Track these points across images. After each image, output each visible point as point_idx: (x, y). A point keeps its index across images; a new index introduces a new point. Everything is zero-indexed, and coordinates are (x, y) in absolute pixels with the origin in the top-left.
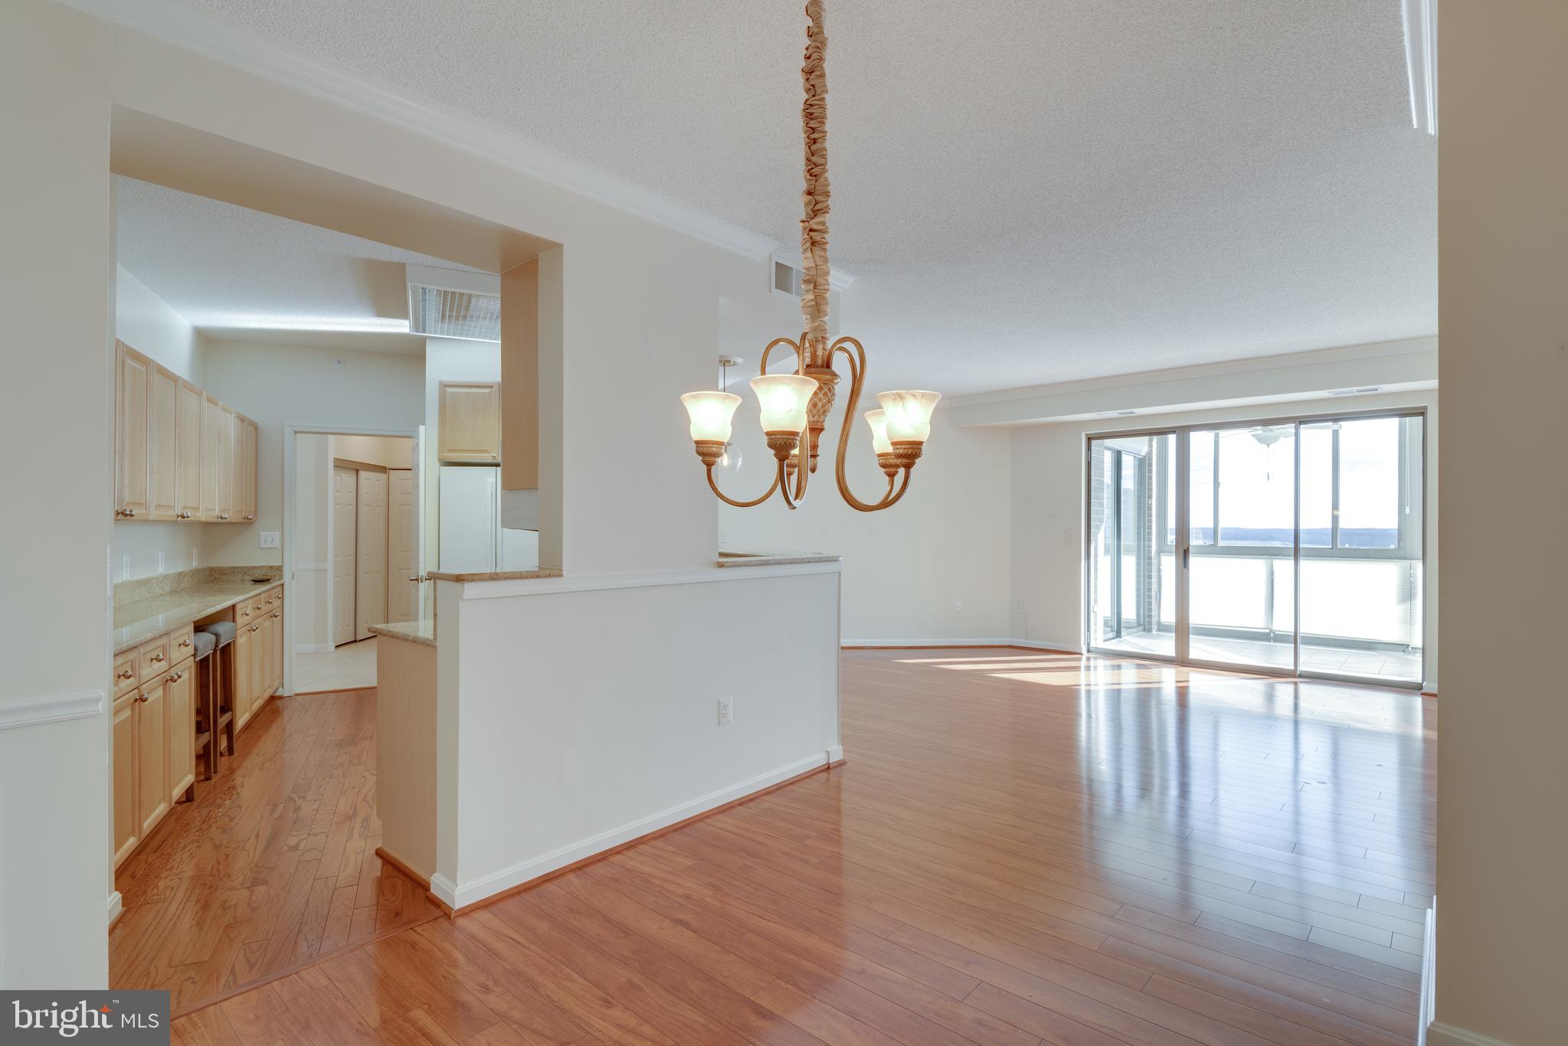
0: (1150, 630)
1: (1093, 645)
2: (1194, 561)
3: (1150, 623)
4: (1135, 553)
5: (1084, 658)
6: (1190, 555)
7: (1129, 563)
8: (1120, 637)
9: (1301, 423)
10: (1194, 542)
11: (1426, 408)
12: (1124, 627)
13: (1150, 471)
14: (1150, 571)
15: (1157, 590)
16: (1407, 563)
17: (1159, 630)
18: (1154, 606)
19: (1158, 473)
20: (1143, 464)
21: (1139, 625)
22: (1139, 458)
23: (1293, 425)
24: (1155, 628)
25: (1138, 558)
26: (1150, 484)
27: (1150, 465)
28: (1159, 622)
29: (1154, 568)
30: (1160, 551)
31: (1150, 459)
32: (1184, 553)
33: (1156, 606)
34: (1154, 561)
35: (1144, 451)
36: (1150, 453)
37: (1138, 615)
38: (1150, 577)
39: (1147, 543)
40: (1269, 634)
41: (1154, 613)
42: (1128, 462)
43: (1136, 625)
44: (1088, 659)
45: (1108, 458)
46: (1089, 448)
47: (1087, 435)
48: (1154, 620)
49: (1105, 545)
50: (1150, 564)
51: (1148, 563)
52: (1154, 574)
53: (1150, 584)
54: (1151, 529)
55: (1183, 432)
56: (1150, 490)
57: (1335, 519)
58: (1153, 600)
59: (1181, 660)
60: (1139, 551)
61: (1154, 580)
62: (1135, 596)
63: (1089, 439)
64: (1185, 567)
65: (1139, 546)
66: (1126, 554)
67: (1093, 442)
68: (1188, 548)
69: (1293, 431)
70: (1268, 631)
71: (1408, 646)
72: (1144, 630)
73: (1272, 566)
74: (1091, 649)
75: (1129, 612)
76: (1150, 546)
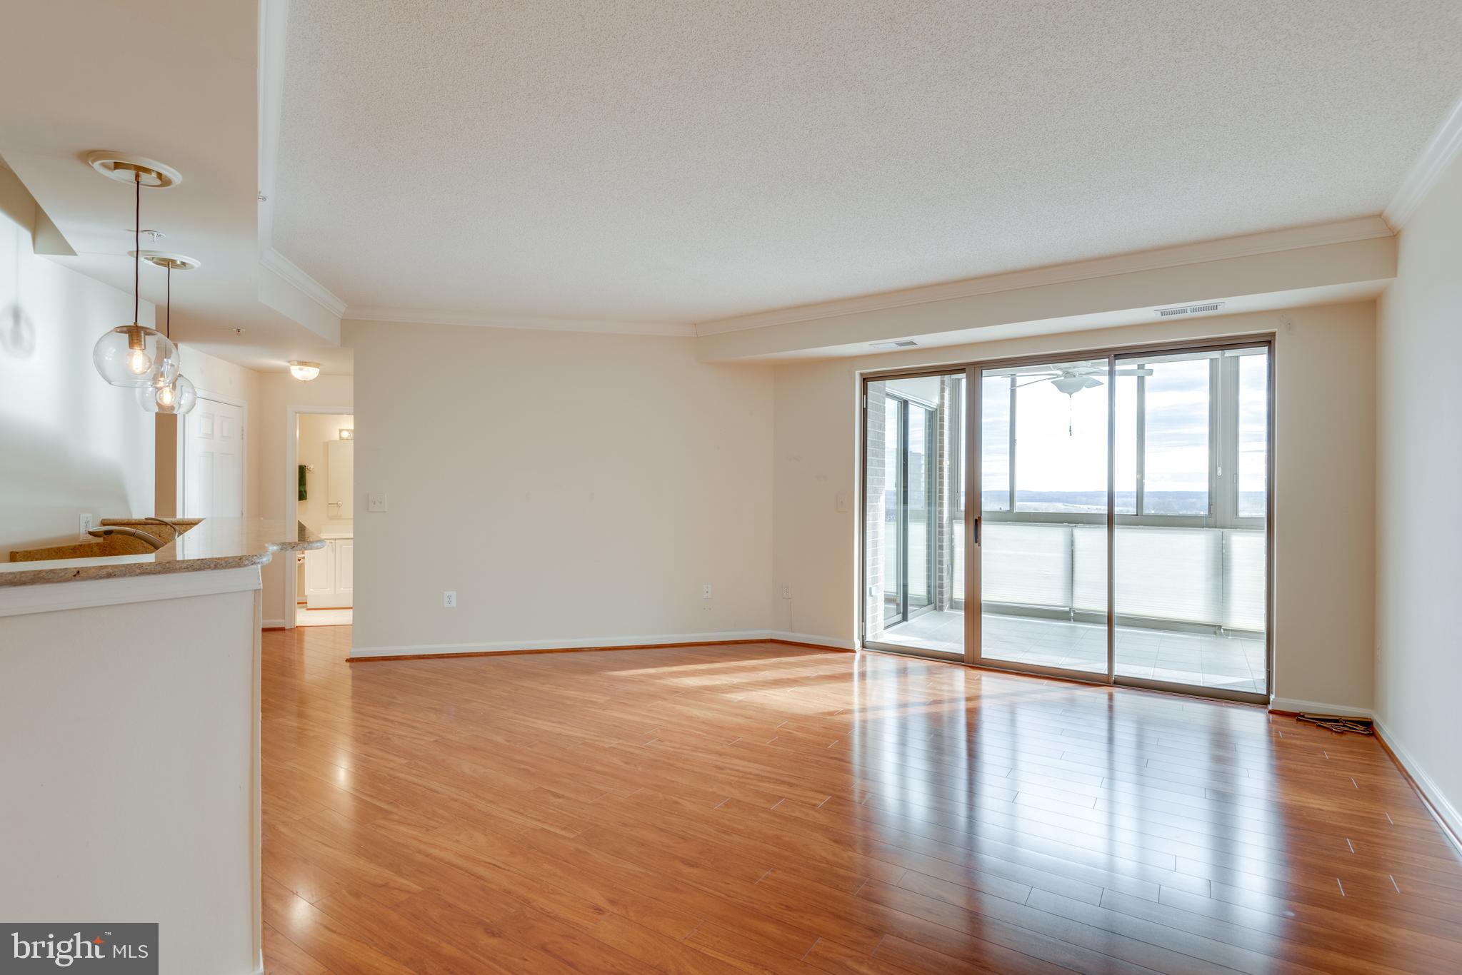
0: (941, 608)
1: (869, 638)
2: (987, 530)
3: (941, 601)
4: (926, 520)
5: (858, 656)
6: (983, 522)
7: (918, 532)
8: (907, 621)
9: (1117, 356)
10: (988, 506)
11: (1273, 334)
12: (912, 605)
13: (942, 427)
14: (941, 541)
15: (949, 563)
16: (1218, 532)
17: (951, 608)
18: (946, 581)
19: (951, 429)
20: (933, 418)
21: (930, 602)
22: (930, 411)
23: (1107, 360)
24: (946, 605)
25: (929, 526)
26: (942, 441)
27: (942, 419)
28: (951, 599)
29: (946, 537)
30: (952, 518)
31: (942, 413)
32: (975, 522)
33: (949, 581)
34: (946, 529)
35: (935, 401)
36: (942, 405)
37: (929, 592)
38: (941, 547)
39: (938, 509)
40: (1068, 613)
41: (946, 589)
42: (917, 417)
43: (926, 603)
44: (863, 658)
45: (891, 407)
46: (865, 391)
47: (861, 374)
48: (946, 596)
49: (886, 509)
50: (941, 533)
51: (939, 532)
52: (946, 544)
53: (941, 555)
54: (943, 493)
55: (973, 370)
56: (942, 448)
57: (1140, 483)
58: (945, 574)
59: (972, 661)
60: (929, 519)
61: (946, 551)
62: (925, 569)
63: (865, 380)
64: (976, 542)
65: (929, 512)
66: (915, 521)
67: (870, 384)
68: (980, 518)
69: (1107, 368)
70: (1068, 609)
71: (1220, 627)
72: (935, 609)
73: (1072, 536)
74: (867, 644)
75: (918, 587)
76: (941, 512)
